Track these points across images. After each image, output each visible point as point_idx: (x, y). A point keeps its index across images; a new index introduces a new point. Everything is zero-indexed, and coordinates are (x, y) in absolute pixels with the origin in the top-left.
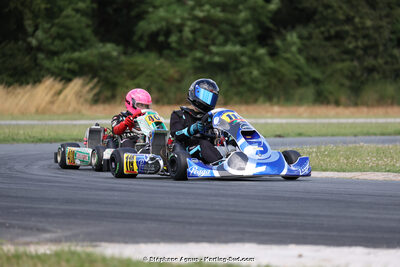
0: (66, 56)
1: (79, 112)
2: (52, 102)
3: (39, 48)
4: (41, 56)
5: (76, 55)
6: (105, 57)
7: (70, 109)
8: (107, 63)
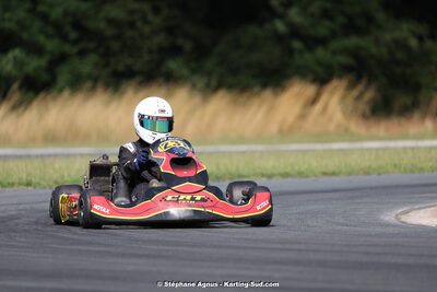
0: (335, 45)
1: (347, 130)
2: (302, 116)
3: (295, 32)
4: (297, 44)
5: (353, 41)
6: (401, 44)
7: (332, 127)
8: (400, 55)
